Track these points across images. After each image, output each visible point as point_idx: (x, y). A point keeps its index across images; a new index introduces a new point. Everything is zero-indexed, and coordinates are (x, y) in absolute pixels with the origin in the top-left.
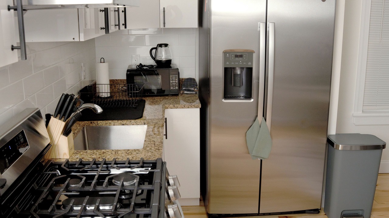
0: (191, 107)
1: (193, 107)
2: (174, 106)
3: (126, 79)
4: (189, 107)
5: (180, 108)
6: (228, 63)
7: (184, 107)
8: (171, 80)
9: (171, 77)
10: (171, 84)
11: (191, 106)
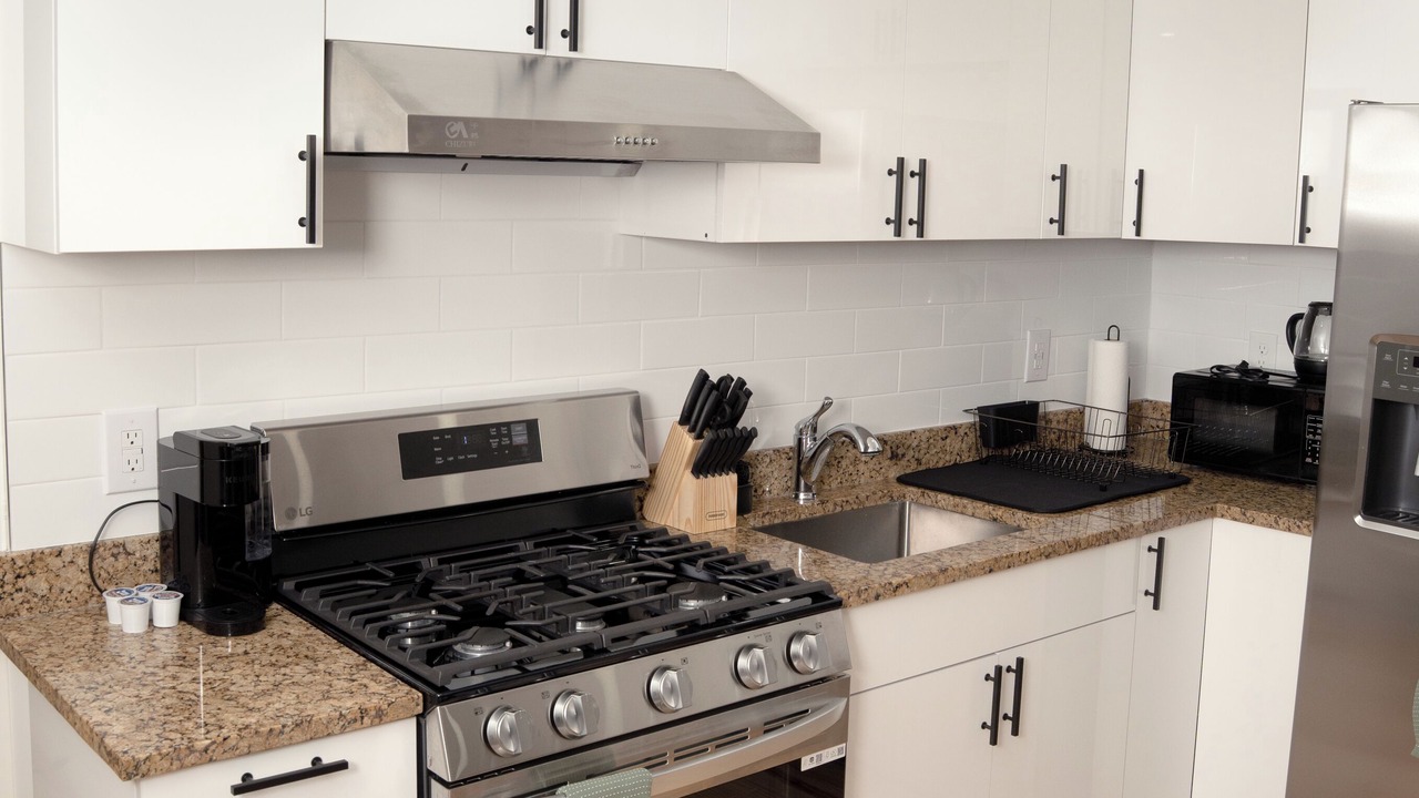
0: (1297, 529)
1: (1305, 530)
2: (1244, 514)
3: (1170, 401)
4: (1292, 526)
5: (1263, 525)
6: (1386, 384)
7: (1274, 524)
8: (1311, 433)
9: (1311, 421)
10: (1309, 445)
11: (1299, 526)
